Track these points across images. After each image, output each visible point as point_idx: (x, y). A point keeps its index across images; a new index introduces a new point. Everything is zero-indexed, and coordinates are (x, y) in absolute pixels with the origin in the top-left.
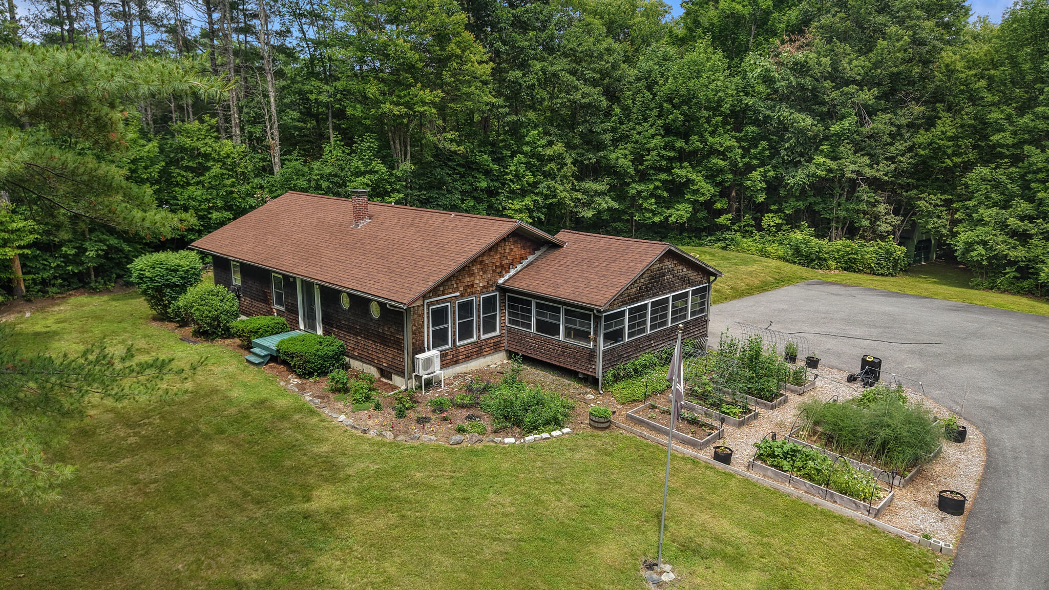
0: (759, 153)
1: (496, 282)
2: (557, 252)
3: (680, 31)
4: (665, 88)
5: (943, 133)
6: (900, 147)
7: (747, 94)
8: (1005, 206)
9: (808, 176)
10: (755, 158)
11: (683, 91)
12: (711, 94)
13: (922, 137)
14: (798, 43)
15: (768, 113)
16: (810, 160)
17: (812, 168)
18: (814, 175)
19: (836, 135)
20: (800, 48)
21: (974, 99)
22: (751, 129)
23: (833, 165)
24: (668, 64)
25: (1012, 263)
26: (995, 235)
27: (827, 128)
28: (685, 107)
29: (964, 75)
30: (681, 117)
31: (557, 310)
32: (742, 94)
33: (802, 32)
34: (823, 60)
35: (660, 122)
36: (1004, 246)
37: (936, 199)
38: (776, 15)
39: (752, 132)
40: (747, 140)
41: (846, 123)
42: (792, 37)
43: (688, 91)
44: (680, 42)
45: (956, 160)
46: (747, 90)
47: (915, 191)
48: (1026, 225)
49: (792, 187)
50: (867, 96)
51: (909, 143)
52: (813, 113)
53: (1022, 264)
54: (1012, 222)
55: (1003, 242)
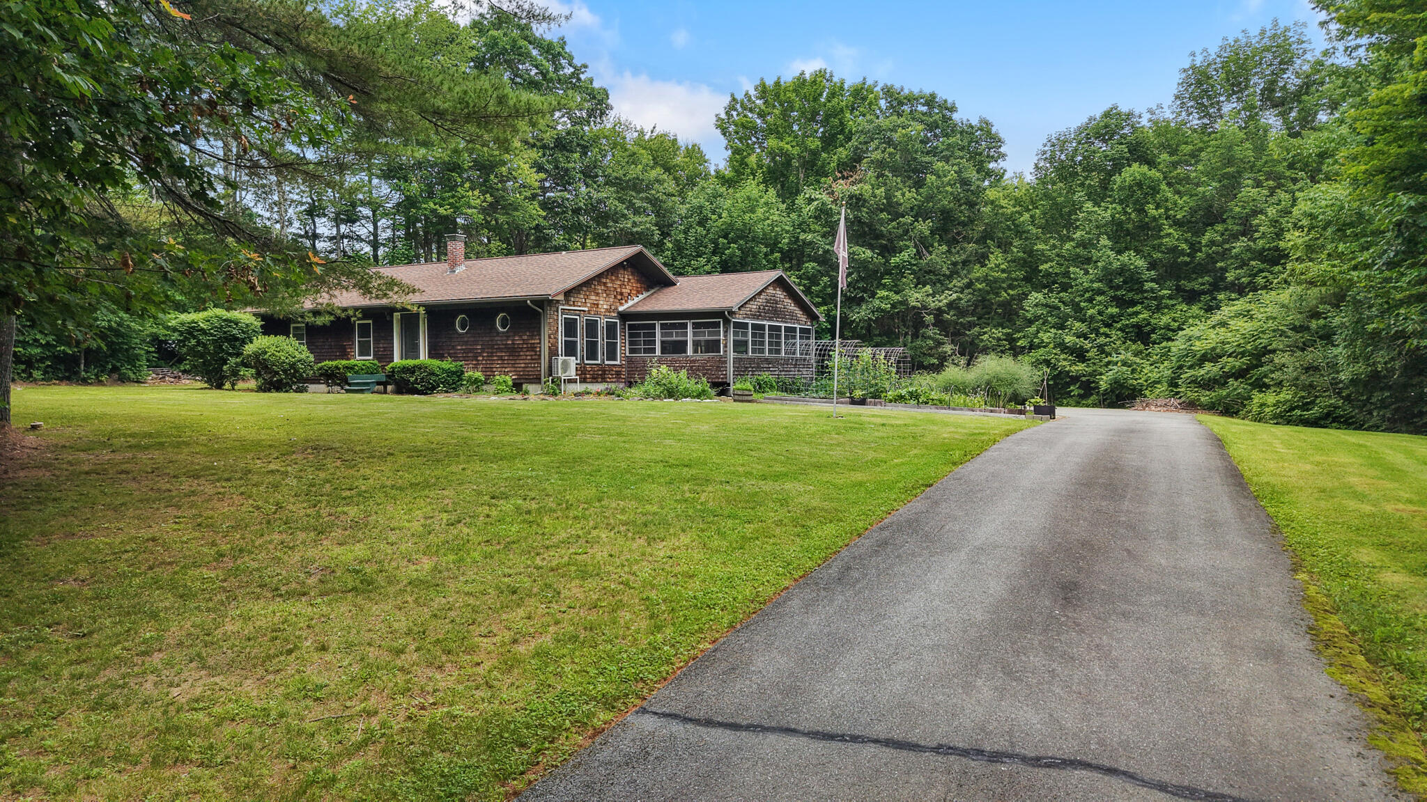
0: (820, 291)
1: (617, 309)
2: (672, 288)
3: (728, 173)
4: (716, 224)
5: (998, 266)
6: (959, 284)
7: (804, 231)
8: (1061, 326)
9: (873, 312)
10: (818, 296)
11: (739, 224)
12: (768, 229)
13: (978, 272)
14: (851, 179)
15: (827, 247)
16: (873, 295)
17: (877, 302)
18: (879, 309)
19: (897, 267)
20: (853, 183)
21: (1019, 232)
22: (810, 266)
23: (897, 298)
24: (720, 200)
25: (1075, 379)
26: (1056, 354)
27: (887, 261)
28: (741, 242)
29: (1009, 211)
30: (738, 253)
31: (685, 326)
32: (798, 231)
33: (853, 169)
34: (877, 192)
35: (716, 259)
36: (1065, 363)
37: (998, 332)
38: (824, 155)
39: (813, 268)
40: (808, 279)
41: (905, 255)
42: (845, 174)
43: (744, 224)
44: (729, 182)
45: (1011, 292)
46: (802, 226)
47: (977, 329)
48: (1081, 342)
49: (858, 324)
50: (924, 227)
51: (966, 280)
52: (871, 247)
53: (1084, 379)
54: (1069, 339)
55: (1065, 360)
